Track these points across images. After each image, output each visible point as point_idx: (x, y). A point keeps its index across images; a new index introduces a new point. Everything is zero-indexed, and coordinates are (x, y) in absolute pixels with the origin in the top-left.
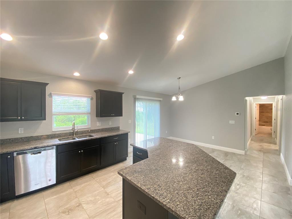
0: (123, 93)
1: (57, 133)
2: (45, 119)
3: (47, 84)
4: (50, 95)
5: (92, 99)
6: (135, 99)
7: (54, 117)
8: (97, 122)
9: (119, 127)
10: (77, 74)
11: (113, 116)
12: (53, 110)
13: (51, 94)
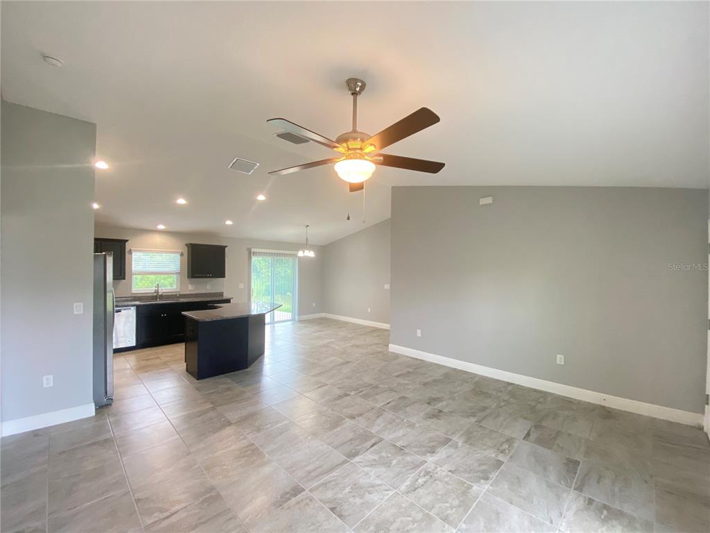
0: (226, 247)
1: (139, 295)
2: (124, 279)
3: (127, 241)
4: (130, 252)
5: (182, 255)
6: (250, 253)
7: (134, 276)
8: (190, 286)
9: (223, 293)
10: (161, 227)
11: (209, 277)
12: (133, 269)
13: (130, 250)
